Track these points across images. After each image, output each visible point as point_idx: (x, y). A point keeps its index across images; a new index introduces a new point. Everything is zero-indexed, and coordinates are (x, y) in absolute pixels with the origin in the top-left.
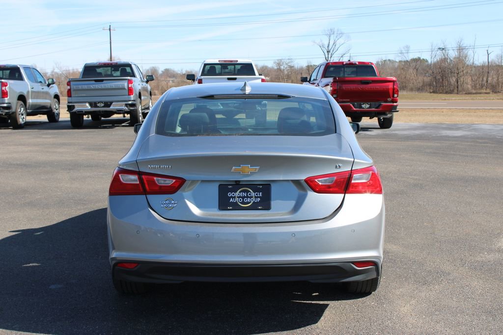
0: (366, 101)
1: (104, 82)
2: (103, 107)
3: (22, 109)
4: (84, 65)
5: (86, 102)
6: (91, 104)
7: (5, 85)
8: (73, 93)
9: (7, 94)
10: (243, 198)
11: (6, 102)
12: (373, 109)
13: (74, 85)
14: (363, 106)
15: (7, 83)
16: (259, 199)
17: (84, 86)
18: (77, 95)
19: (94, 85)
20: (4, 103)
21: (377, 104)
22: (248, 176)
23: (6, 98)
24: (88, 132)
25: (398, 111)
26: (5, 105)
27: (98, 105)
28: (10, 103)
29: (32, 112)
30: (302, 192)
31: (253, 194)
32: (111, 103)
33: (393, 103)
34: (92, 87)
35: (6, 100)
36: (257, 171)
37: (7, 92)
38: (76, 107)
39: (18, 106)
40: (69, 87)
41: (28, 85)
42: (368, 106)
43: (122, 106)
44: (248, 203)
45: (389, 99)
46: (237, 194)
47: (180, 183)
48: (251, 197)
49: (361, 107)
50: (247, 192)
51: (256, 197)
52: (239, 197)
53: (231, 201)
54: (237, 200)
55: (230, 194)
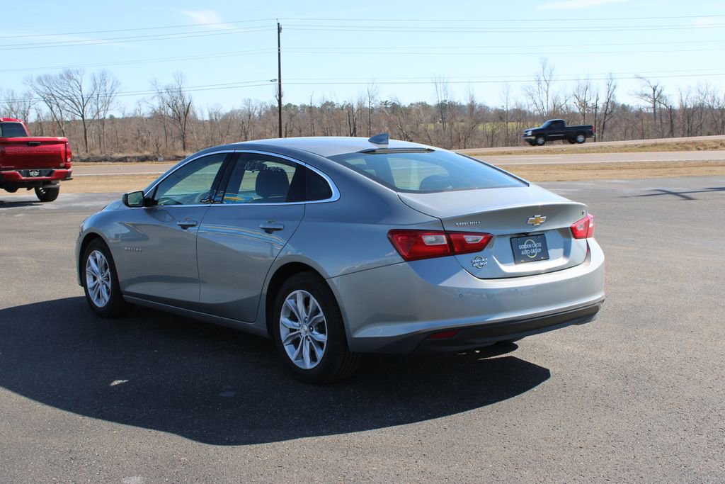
0: (34, 167)
10: (530, 249)
12: (44, 177)
14: (32, 174)
16: (540, 250)
21: (48, 170)
25: (71, 179)
30: (566, 239)
31: (536, 245)
33: (67, 169)
36: (544, 221)
42: (37, 174)
44: (534, 254)
45: (62, 165)
46: (525, 246)
47: (488, 239)
48: (535, 248)
49: (29, 176)
50: (531, 243)
51: (538, 248)
52: (527, 249)
53: (522, 253)
54: (526, 252)
55: (520, 247)
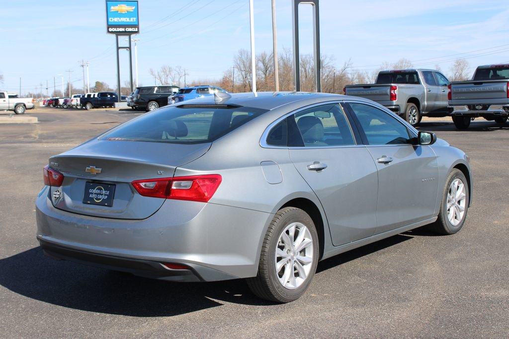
1: (484, 84)
2: (481, 109)
3: (414, 111)
4: (476, 69)
5: (464, 105)
6: (469, 107)
7: (394, 88)
8: (453, 97)
9: (396, 97)
10: (97, 194)
11: (395, 104)
13: (454, 88)
15: (396, 87)
16: (106, 197)
17: (463, 89)
18: (457, 98)
19: (473, 88)
20: (392, 105)
22: (95, 176)
23: (394, 101)
24: (461, 134)
26: (394, 107)
27: (477, 107)
28: (398, 105)
29: (428, 113)
30: (131, 193)
31: (104, 192)
32: (489, 105)
34: (471, 89)
35: (395, 102)
36: (100, 172)
37: (396, 95)
38: (455, 109)
39: (408, 109)
40: (449, 90)
41: (424, 88)
43: (499, 109)
44: (100, 199)
46: (95, 191)
48: (102, 195)
50: (101, 189)
51: (105, 195)
52: (95, 194)
53: (90, 196)
54: (94, 196)
55: (91, 191)
